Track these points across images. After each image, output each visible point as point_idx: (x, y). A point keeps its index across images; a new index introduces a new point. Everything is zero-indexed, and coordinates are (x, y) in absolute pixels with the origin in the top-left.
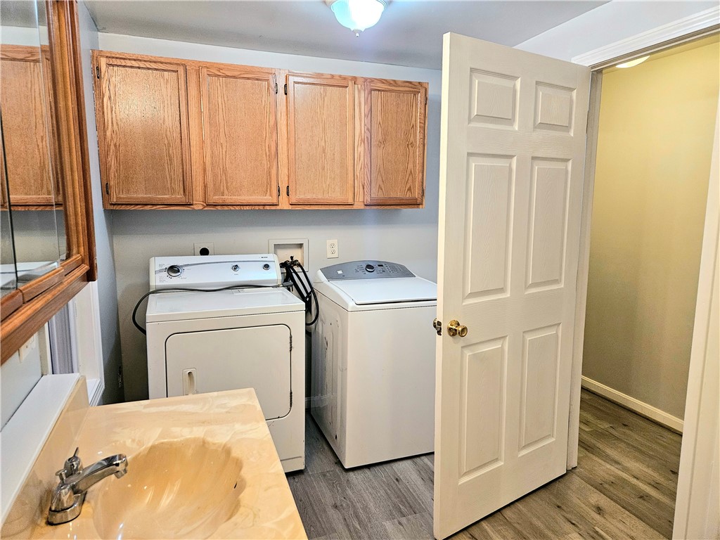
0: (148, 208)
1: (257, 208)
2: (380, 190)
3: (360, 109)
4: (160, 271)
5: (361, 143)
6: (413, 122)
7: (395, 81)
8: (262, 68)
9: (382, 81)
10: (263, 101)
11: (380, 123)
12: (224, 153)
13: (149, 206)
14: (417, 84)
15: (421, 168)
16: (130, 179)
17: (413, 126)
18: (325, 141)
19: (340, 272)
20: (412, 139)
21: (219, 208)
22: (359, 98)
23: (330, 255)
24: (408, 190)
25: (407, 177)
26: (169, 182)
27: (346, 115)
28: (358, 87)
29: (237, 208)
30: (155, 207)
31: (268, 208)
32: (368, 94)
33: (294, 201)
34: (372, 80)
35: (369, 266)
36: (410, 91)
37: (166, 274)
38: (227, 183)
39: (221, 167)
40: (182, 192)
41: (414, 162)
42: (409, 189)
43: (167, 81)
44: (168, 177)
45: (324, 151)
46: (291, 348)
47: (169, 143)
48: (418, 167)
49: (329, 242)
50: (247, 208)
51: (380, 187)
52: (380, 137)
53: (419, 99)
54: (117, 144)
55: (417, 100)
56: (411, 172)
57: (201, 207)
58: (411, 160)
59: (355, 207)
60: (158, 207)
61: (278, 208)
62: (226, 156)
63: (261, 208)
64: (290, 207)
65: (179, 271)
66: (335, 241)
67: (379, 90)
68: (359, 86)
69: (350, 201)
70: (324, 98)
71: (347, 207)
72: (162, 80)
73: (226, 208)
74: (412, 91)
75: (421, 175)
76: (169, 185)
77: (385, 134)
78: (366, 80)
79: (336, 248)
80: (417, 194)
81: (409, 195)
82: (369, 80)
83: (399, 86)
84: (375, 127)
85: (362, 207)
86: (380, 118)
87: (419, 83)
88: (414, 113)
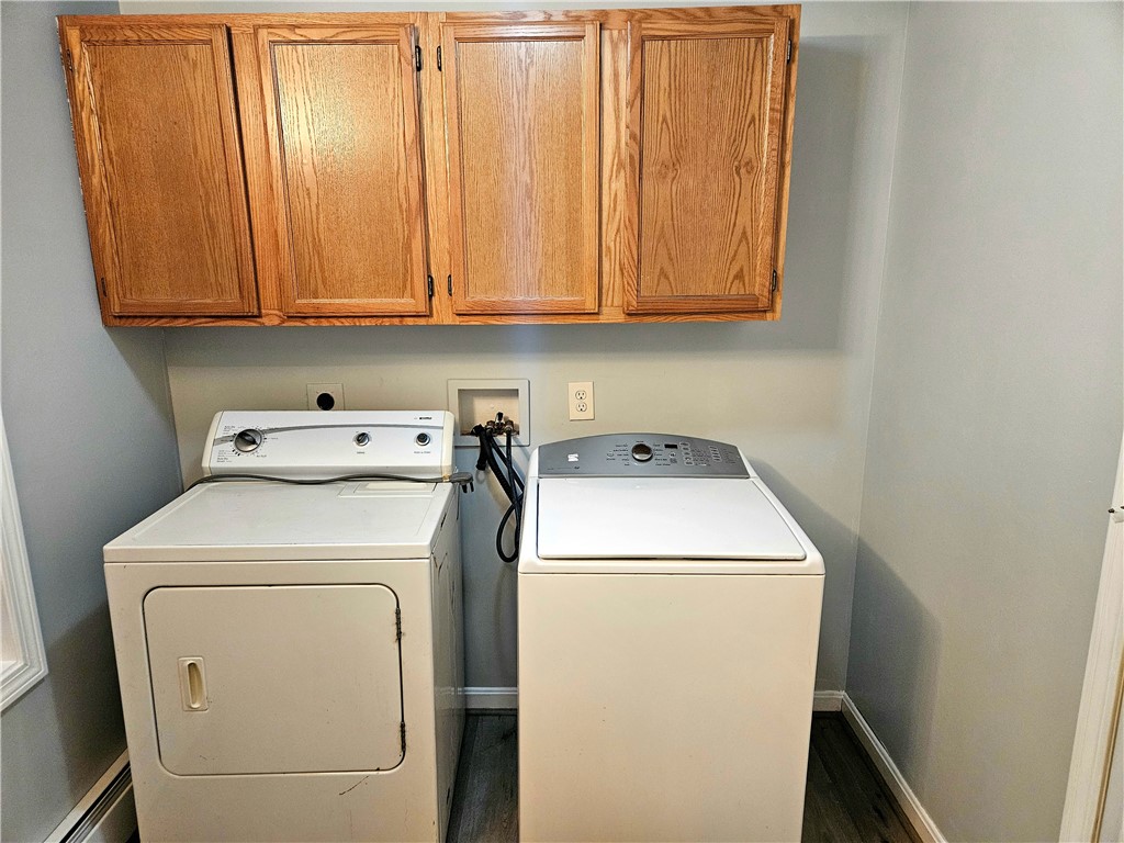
0: (179, 323)
1: (387, 322)
2: (662, 279)
3: (616, 90)
4: (224, 440)
5: (618, 171)
6: (754, 109)
7: (707, 10)
8: (387, 15)
9: (672, 14)
10: (390, 90)
11: (664, 120)
12: (314, 208)
13: (181, 321)
14: (769, 12)
15: (770, 223)
16: (142, 268)
17: (753, 119)
18: (532, 172)
19: (573, 458)
20: (749, 152)
21: (311, 322)
22: (615, 61)
23: (575, 414)
24: (736, 277)
25: (734, 247)
26: (211, 271)
27: (580, 107)
28: (611, 35)
29: (347, 323)
30: (192, 323)
31: (410, 321)
32: (634, 50)
33: (462, 308)
34: (648, 15)
35: (641, 448)
36: (747, 31)
37: (231, 445)
38: (322, 270)
39: (310, 239)
40: (237, 293)
41: (754, 210)
42: (739, 276)
43: (195, 65)
44: (210, 262)
45: (529, 194)
46: (399, 634)
47: (207, 194)
48: (764, 222)
49: (574, 387)
50: (367, 322)
51: (663, 273)
52: (665, 152)
53: (772, 48)
54: (115, 201)
55: (765, 52)
56: (744, 233)
57: (276, 321)
58: (745, 206)
59: (603, 319)
60: (198, 321)
61: (432, 321)
62: (318, 214)
63: (396, 321)
64: (458, 321)
65: (254, 442)
66: (587, 386)
67: (663, 38)
68: (615, 33)
69: (591, 306)
70: (527, 71)
71: (584, 320)
72: (185, 63)
73: (325, 323)
74: (752, 31)
75: (769, 240)
76: (213, 280)
77: (678, 146)
78: (631, 15)
79: (589, 400)
80: (759, 285)
81: (736, 289)
82: (640, 15)
83: (719, 22)
84: (652, 128)
85: (621, 318)
86: (664, 108)
87: (775, 7)
88: (756, 88)
